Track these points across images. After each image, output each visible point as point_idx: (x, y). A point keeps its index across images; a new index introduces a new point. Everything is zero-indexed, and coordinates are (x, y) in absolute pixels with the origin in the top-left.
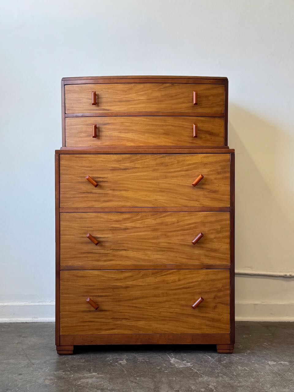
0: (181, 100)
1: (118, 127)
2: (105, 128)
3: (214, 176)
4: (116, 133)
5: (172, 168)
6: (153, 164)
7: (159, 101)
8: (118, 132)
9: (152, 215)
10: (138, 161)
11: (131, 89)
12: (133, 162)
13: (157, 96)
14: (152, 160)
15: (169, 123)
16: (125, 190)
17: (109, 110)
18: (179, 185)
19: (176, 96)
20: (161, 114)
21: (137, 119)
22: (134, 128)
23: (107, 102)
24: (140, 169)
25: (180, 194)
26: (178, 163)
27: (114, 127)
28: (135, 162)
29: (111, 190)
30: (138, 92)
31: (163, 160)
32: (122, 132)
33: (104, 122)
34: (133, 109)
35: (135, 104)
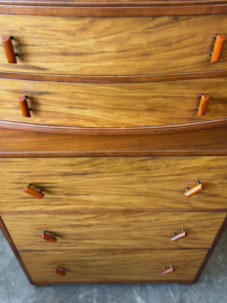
0: (186, 51)
1: (66, 100)
2: (42, 99)
3: (219, 181)
4: (64, 109)
5: (155, 173)
6: (127, 168)
7: (142, 55)
8: (68, 107)
9: (123, 215)
10: (102, 165)
11: (84, 29)
12: (96, 166)
13: (140, 44)
14: (126, 163)
15: (157, 92)
16: (85, 194)
17: (44, 69)
18: (164, 189)
19: (178, 42)
20: (145, 79)
21: (99, 87)
22: (95, 103)
23: (39, 54)
24: (107, 174)
25: (164, 198)
26: (166, 167)
27: (59, 99)
28: (99, 166)
29: (65, 194)
30: (99, 37)
31: (143, 164)
32: (75, 108)
33: (40, 90)
34: (90, 70)
35: (94, 61)
